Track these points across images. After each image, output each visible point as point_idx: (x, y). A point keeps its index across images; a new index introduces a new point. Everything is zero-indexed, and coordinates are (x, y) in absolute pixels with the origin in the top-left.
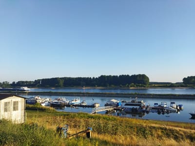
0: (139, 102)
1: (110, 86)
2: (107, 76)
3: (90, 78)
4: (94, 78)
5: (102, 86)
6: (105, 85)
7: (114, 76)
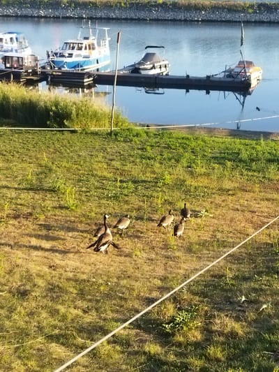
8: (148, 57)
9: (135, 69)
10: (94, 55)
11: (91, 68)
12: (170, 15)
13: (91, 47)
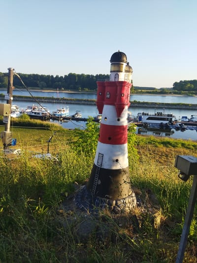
0: (168, 115)
1: (82, 89)
2: (78, 75)
3: (52, 76)
4: (57, 76)
5: (71, 89)
6: (75, 89)
7: (88, 76)
8: (77, 114)
9: (73, 116)
10: (65, 113)
11: (63, 116)
12: (86, 103)
13: (64, 111)
